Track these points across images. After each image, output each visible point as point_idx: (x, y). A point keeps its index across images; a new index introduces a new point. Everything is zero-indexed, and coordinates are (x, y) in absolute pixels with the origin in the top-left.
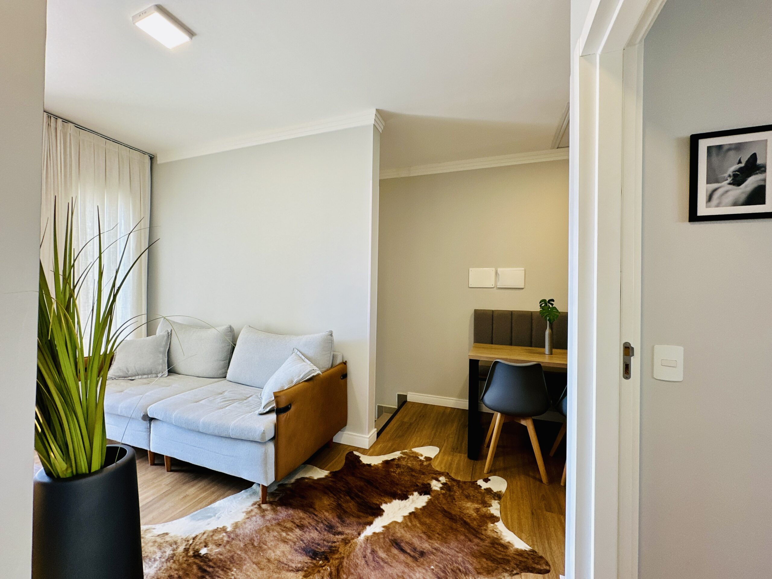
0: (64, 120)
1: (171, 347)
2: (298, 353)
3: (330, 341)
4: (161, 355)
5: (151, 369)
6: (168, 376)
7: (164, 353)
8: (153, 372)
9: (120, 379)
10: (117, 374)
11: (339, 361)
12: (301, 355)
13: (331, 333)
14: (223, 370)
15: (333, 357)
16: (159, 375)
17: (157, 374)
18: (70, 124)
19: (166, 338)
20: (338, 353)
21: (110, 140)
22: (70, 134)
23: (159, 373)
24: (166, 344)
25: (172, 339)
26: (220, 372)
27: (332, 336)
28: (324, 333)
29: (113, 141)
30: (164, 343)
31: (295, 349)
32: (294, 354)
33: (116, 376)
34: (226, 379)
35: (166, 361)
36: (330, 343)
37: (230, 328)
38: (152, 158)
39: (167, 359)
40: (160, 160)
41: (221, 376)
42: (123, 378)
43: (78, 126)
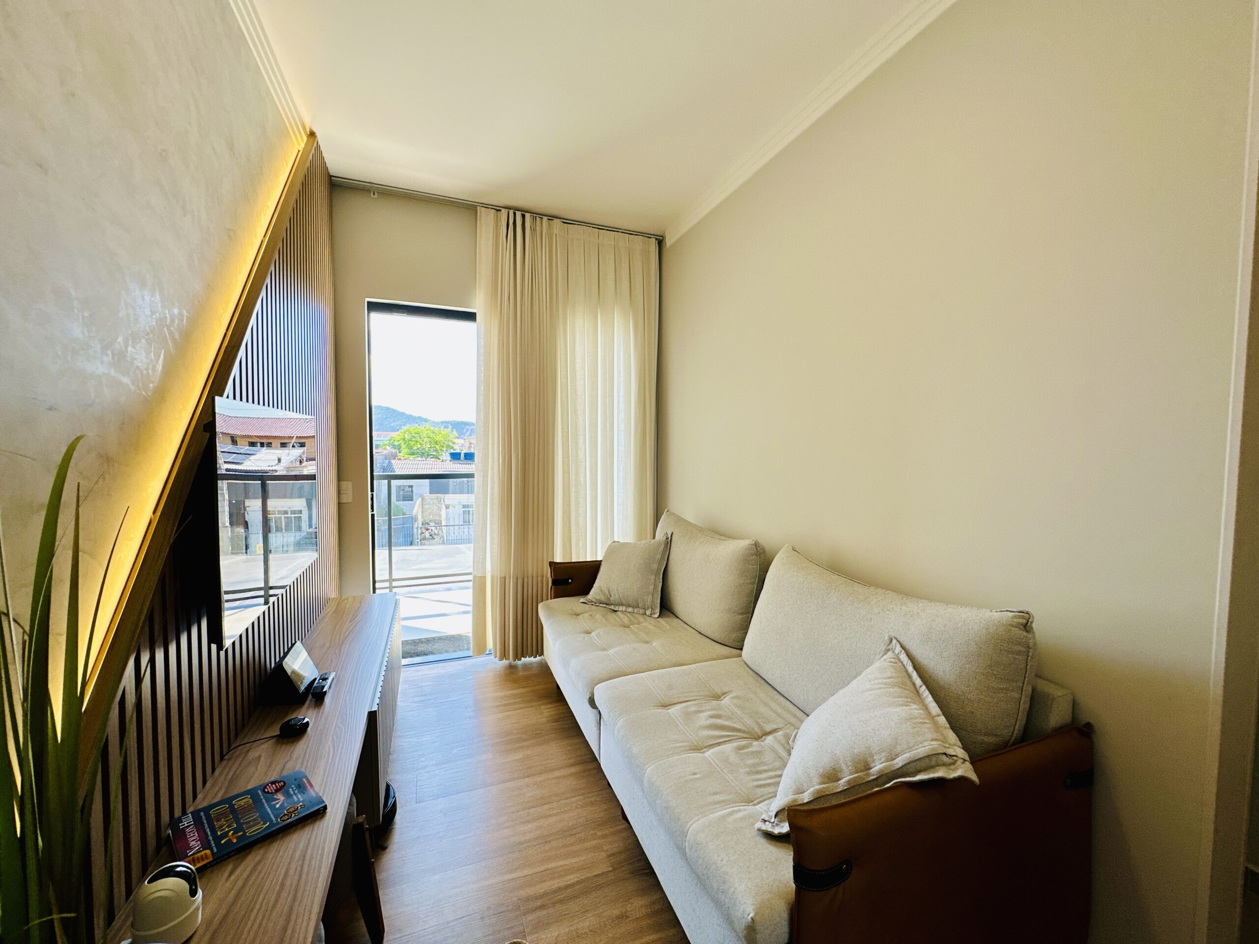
0: (550, 217)
1: (669, 564)
2: (903, 657)
3: (1022, 649)
4: (653, 577)
5: (637, 600)
6: (659, 616)
7: (657, 574)
8: (640, 606)
9: (601, 605)
10: (598, 598)
11: (1057, 716)
12: (910, 668)
13: (1024, 621)
14: (739, 634)
15: (1032, 698)
16: (648, 612)
17: (645, 610)
18: (556, 220)
19: (662, 546)
20: (1058, 692)
21: (604, 229)
22: (556, 234)
23: (648, 609)
24: (663, 556)
25: (672, 550)
26: (734, 636)
27: (1027, 631)
28: (996, 615)
29: (607, 230)
30: (659, 556)
31: (894, 641)
32: (890, 654)
33: (596, 599)
34: (740, 656)
35: (660, 589)
36: (1019, 653)
37: (754, 546)
38: (660, 242)
39: (661, 585)
40: (669, 242)
41: (734, 645)
42: (605, 605)
43: (567, 221)
